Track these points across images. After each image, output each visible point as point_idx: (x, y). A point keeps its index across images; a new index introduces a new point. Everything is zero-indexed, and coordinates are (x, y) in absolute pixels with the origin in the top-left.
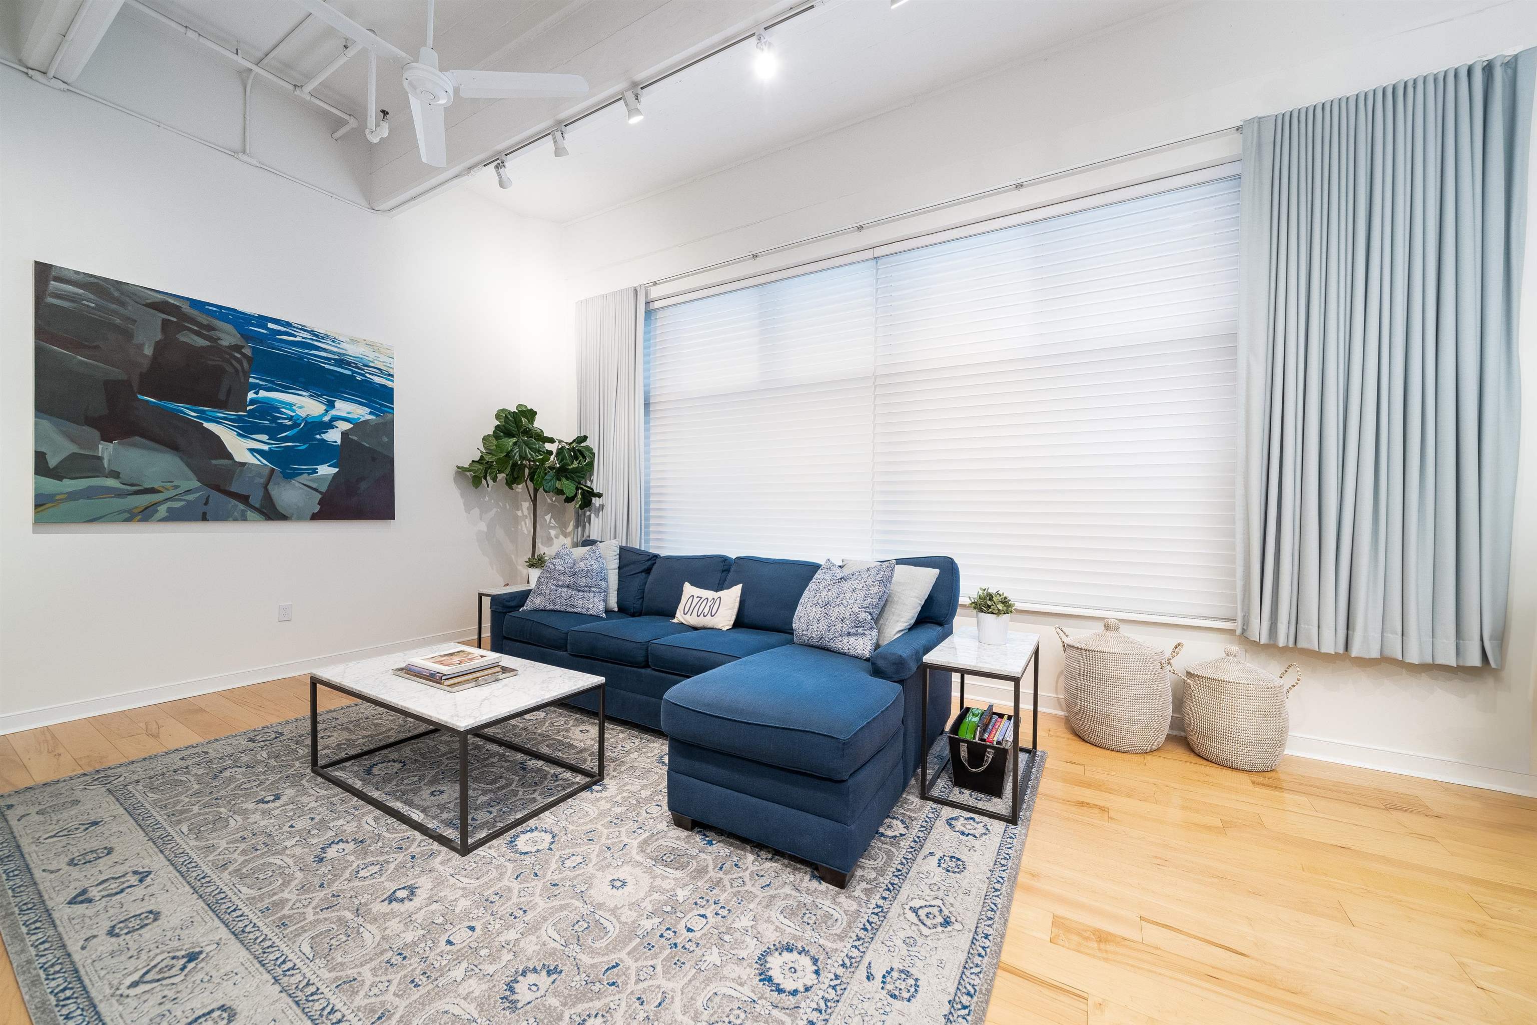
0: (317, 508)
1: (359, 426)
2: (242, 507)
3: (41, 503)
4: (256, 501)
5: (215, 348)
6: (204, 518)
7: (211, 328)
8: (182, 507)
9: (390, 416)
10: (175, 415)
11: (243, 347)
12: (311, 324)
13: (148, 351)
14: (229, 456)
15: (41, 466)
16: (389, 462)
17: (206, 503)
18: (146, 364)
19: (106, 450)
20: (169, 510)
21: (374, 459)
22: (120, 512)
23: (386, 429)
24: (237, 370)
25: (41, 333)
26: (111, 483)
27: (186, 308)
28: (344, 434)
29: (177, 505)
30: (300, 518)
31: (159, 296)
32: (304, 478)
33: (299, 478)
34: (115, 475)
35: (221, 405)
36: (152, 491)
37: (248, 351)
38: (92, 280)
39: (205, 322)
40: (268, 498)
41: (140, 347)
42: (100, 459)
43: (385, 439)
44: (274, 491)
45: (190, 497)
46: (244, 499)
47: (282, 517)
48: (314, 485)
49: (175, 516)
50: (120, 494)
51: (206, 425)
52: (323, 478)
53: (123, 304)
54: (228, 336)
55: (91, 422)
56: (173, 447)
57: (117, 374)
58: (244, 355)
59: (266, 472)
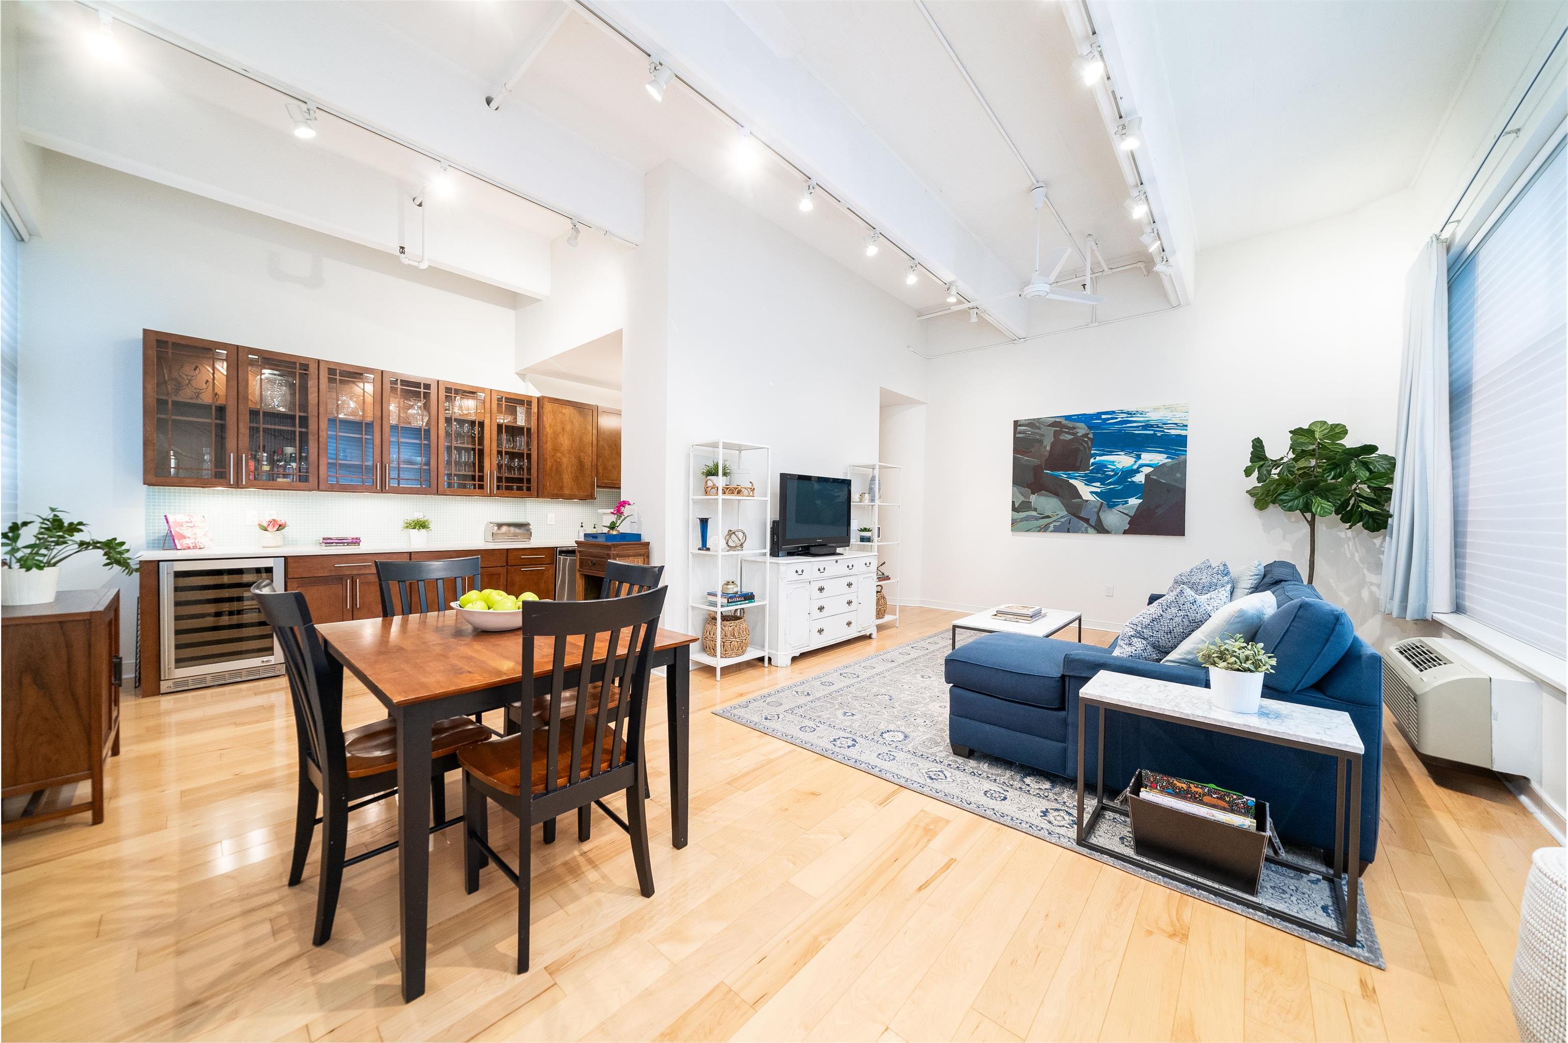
0: (1127, 527)
1: (1158, 468)
2: (1085, 525)
3: (1014, 522)
4: (1093, 522)
5: (1077, 439)
6: (1068, 532)
7: (1074, 428)
8: (1059, 525)
9: (1183, 457)
10: (1057, 478)
11: (1088, 434)
12: (1126, 408)
13: (1048, 448)
14: (1081, 497)
15: (1014, 509)
16: (1183, 491)
17: (1069, 523)
18: (1047, 454)
19: (1033, 498)
20: (1055, 526)
21: (1169, 491)
22: (1037, 527)
23: (1180, 468)
24: (1085, 447)
25: (1016, 450)
26: (1034, 513)
27: (1064, 422)
28: (1147, 476)
29: (1058, 524)
30: (1116, 533)
31: (1052, 419)
32: (1120, 507)
33: (1117, 508)
34: (1035, 510)
35: (1077, 469)
36: (1048, 517)
37: (1091, 436)
38: (1030, 421)
39: (1071, 426)
40: (1099, 520)
41: (1045, 447)
42: (1031, 502)
43: (1179, 475)
44: (1103, 516)
45: (1063, 520)
46: (1087, 521)
47: (1106, 532)
48: (1126, 512)
49: (1057, 530)
50: (1037, 519)
51: (1071, 481)
52: (1132, 507)
53: (1039, 428)
54: (1082, 429)
55: (1028, 486)
56: (1056, 494)
57: (1036, 461)
58: (1089, 438)
59: (1098, 505)
